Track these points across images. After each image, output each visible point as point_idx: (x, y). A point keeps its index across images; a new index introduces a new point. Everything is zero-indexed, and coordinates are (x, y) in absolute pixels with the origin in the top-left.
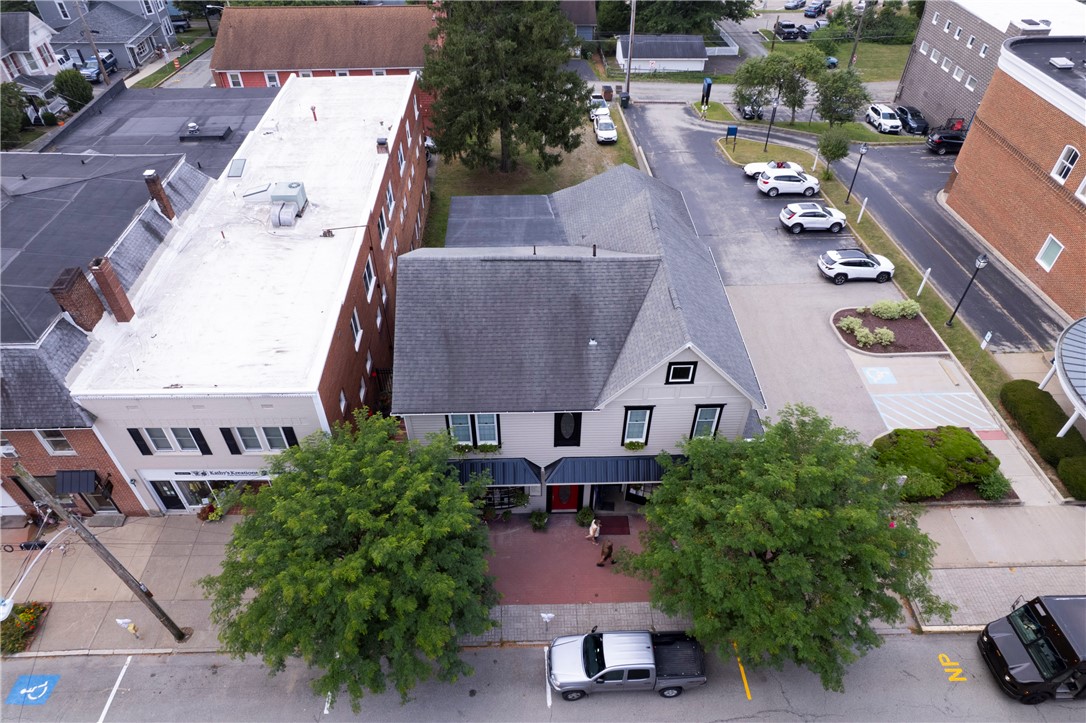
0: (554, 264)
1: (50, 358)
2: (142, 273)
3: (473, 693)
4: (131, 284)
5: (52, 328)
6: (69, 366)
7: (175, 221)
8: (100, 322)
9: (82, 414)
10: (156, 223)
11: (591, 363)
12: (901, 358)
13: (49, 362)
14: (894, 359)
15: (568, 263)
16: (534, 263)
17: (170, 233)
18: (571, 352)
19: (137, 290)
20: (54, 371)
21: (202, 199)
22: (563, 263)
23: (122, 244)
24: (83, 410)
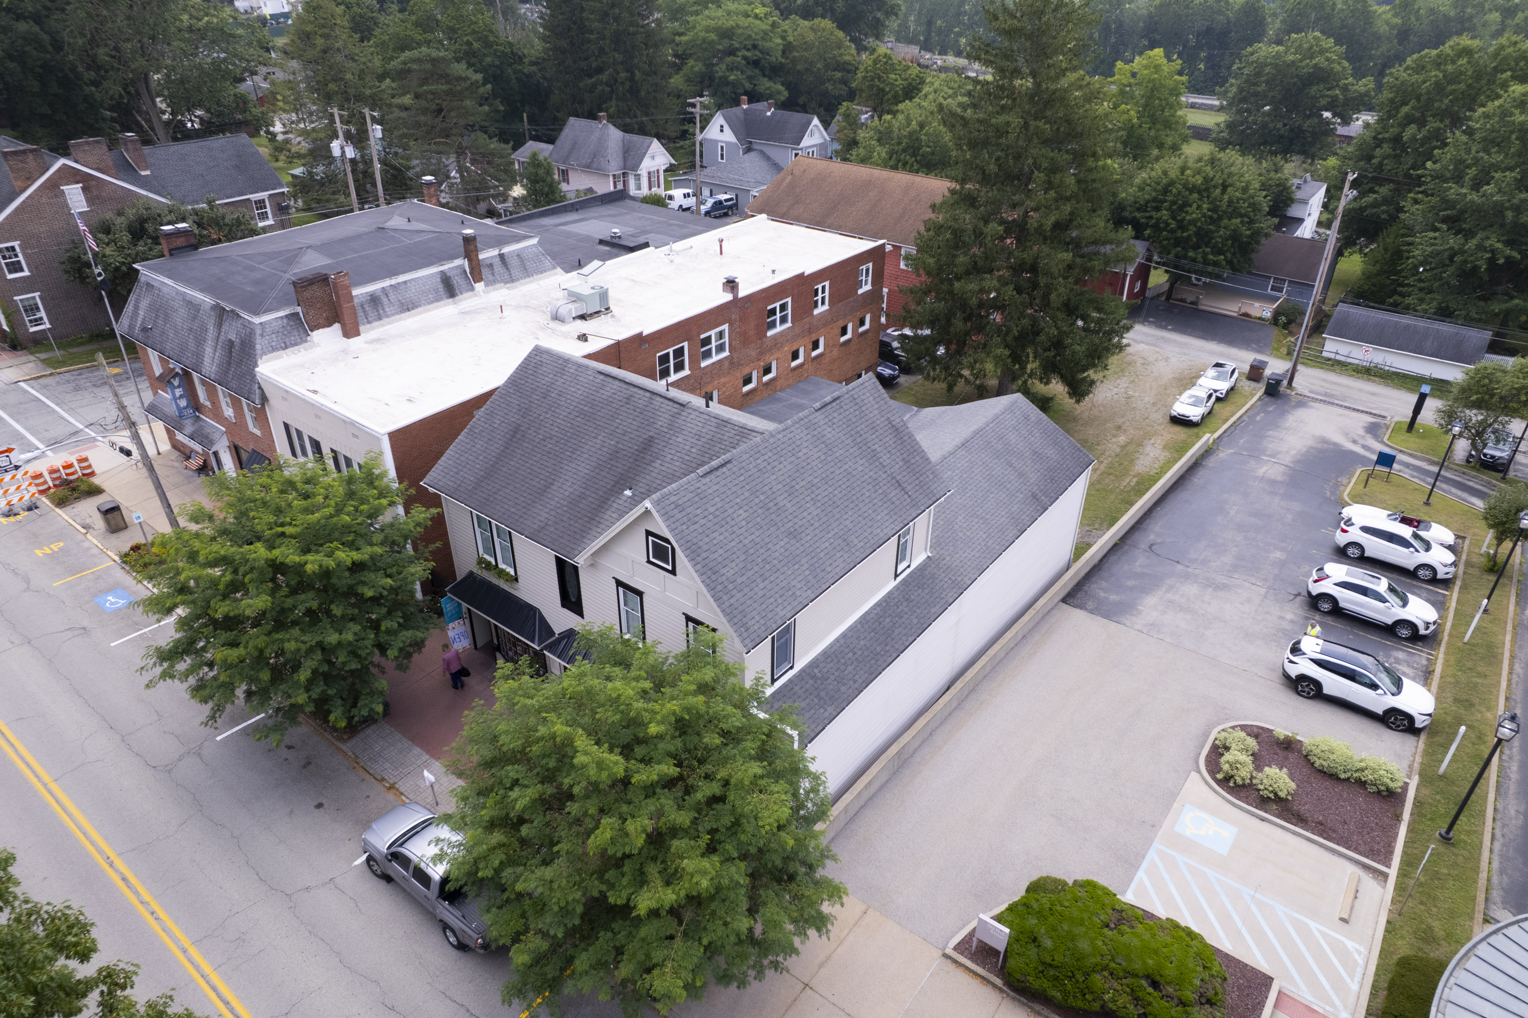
0: (658, 399)
1: (262, 335)
2: (408, 313)
3: (319, 806)
4: (388, 316)
5: (282, 314)
6: (274, 349)
7: (479, 286)
8: (327, 330)
9: (257, 391)
10: (457, 281)
11: (609, 513)
12: (1279, 830)
13: (258, 337)
14: (1265, 824)
15: (671, 403)
16: (640, 392)
17: (466, 295)
18: (601, 493)
19: (389, 323)
20: (258, 347)
21: (531, 282)
22: (666, 402)
23: (405, 282)
24: (260, 388)
